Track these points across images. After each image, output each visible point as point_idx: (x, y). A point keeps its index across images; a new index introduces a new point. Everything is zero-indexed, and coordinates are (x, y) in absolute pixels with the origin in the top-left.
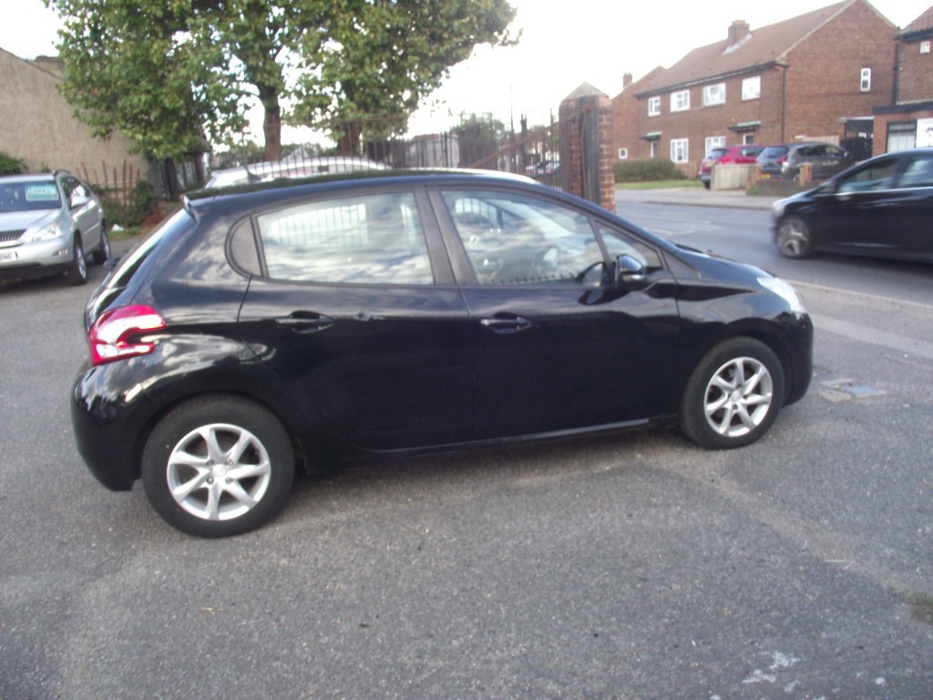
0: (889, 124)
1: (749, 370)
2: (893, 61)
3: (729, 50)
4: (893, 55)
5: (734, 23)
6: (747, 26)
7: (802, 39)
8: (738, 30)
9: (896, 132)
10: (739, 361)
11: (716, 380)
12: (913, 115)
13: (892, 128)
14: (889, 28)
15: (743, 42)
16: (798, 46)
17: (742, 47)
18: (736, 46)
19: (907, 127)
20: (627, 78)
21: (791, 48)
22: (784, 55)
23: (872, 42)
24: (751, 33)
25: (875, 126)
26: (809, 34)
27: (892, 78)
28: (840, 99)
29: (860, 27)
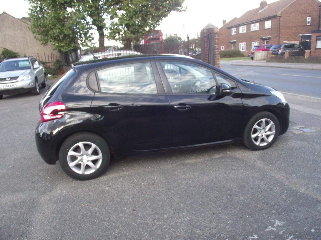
0: (317, 37)
1: (267, 123)
2: (318, 14)
3: (260, 11)
4: (318, 12)
5: (262, 1)
6: (267, 3)
7: (286, 7)
8: (263, 4)
10: (264, 120)
11: (256, 126)
13: (318, 38)
14: (317, 2)
15: (265, 8)
16: (285, 9)
17: (265, 10)
18: (263, 10)
20: (224, 22)
21: (282, 10)
22: (280, 12)
23: (311, 7)
24: (268, 5)
25: (312, 37)
26: (289, 5)
27: (317, 21)
28: (299, 28)
29: (307, 2)
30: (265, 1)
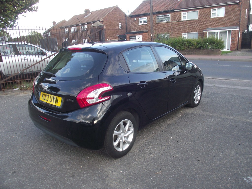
0: (130, 36)
2: (125, 22)
3: (85, 17)
4: (125, 21)
5: (86, 9)
6: (90, 11)
7: (106, 15)
8: (87, 11)
9: (132, 38)
12: (135, 35)
13: (131, 37)
14: (124, 14)
15: (89, 15)
16: (105, 17)
17: (89, 16)
18: (87, 16)
19: (134, 37)
20: (54, 23)
21: (103, 17)
22: (102, 19)
23: (121, 17)
24: (91, 12)
25: (127, 37)
26: (107, 14)
27: (125, 26)
28: (115, 30)
29: (118, 13)
30: (89, 9)
